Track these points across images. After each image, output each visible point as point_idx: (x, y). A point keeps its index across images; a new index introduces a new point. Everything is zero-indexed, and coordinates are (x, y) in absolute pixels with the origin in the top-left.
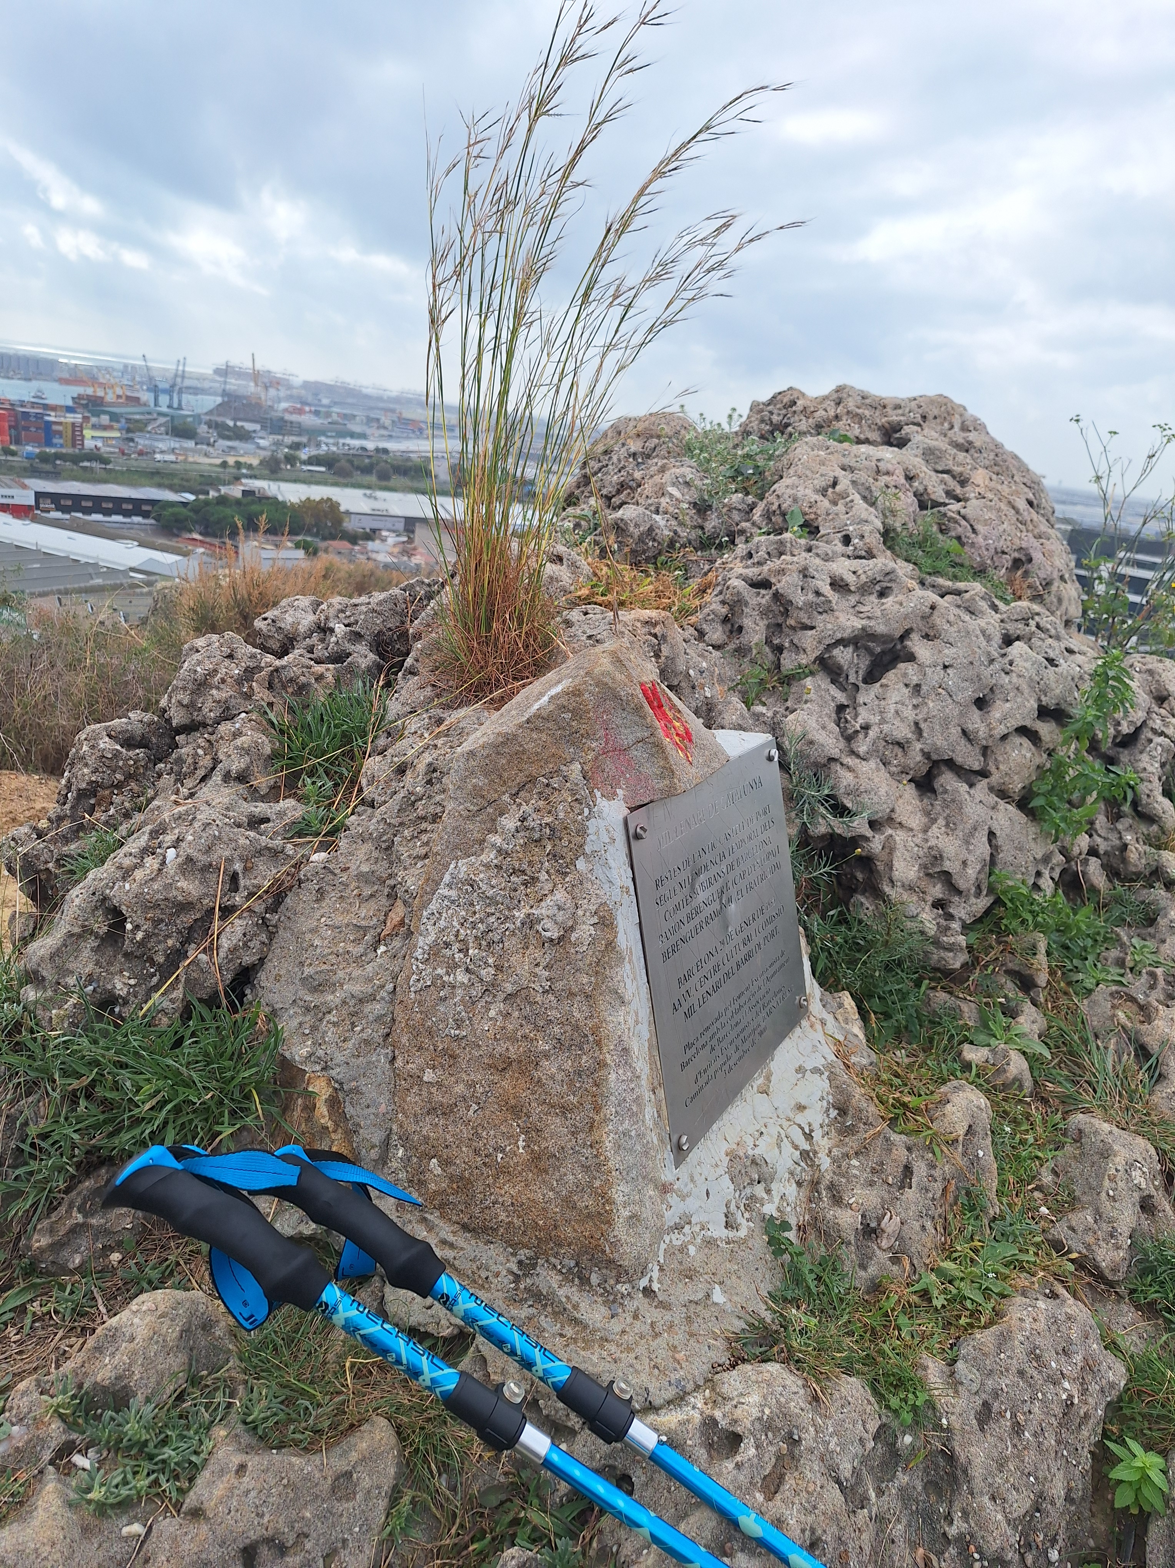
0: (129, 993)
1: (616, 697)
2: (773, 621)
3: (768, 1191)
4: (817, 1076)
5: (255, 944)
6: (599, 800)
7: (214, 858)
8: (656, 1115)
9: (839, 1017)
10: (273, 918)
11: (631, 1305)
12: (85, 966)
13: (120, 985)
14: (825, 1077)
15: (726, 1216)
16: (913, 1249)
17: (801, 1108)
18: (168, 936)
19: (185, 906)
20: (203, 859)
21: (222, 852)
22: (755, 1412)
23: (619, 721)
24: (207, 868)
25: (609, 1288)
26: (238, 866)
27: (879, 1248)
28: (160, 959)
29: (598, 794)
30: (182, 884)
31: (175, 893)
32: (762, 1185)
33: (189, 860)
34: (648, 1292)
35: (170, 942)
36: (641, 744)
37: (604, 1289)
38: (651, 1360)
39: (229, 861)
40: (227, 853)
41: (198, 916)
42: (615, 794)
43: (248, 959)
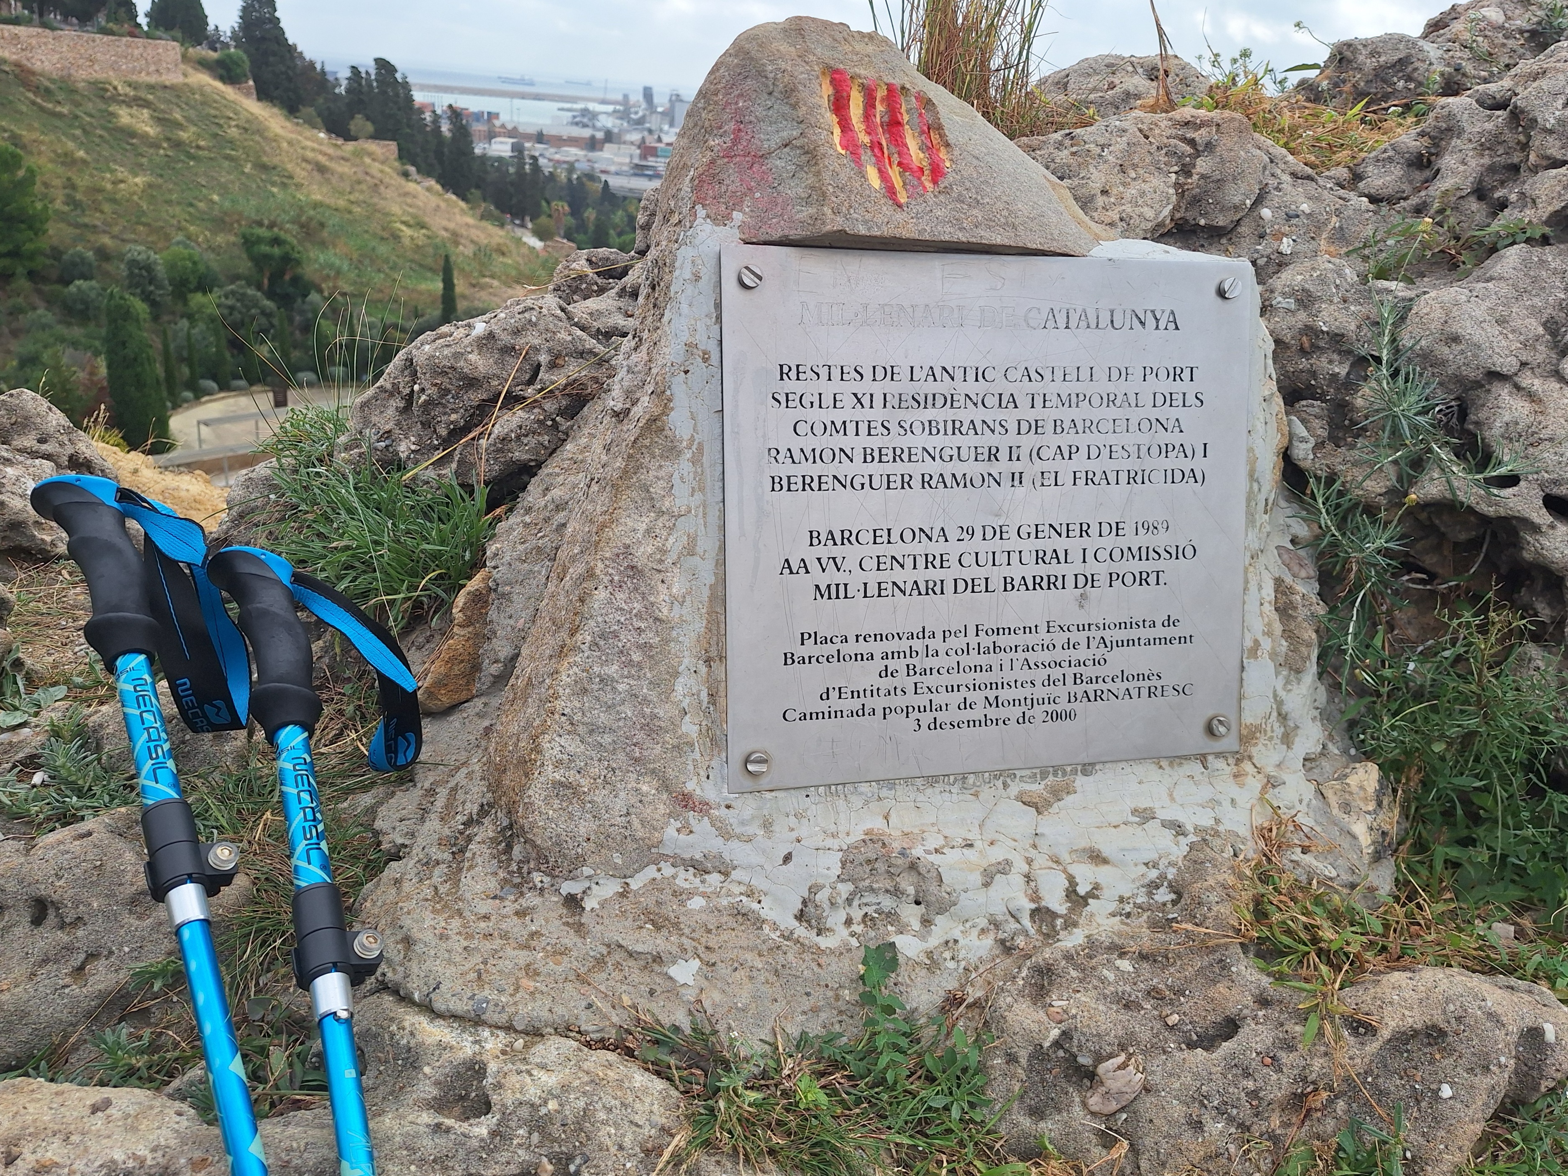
0: (408, 458)
1: (761, 74)
2: (1502, 160)
3: (926, 922)
4: (1169, 834)
5: (531, 441)
6: (699, 221)
7: (520, 342)
8: (704, 695)
9: (1329, 794)
10: (564, 424)
11: (531, 899)
12: (387, 423)
13: (404, 448)
14: (1184, 841)
15: (805, 903)
16: (1148, 1141)
17: (1097, 858)
18: (454, 411)
19: (471, 382)
20: (506, 339)
21: (533, 339)
22: (533, 1093)
23: (760, 112)
24: (509, 350)
25: (525, 870)
26: (544, 358)
27: (1084, 1104)
28: (444, 432)
29: (701, 212)
30: (473, 357)
31: (462, 363)
32: (922, 909)
33: (491, 336)
34: (573, 902)
35: (454, 417)
36: (787, 150)
37: (520, 868)
38: (485, 962)
39: (536, 349)
40: (536, 342)
41: (485, 397)
42: (728, 217)
43: (519, 454)
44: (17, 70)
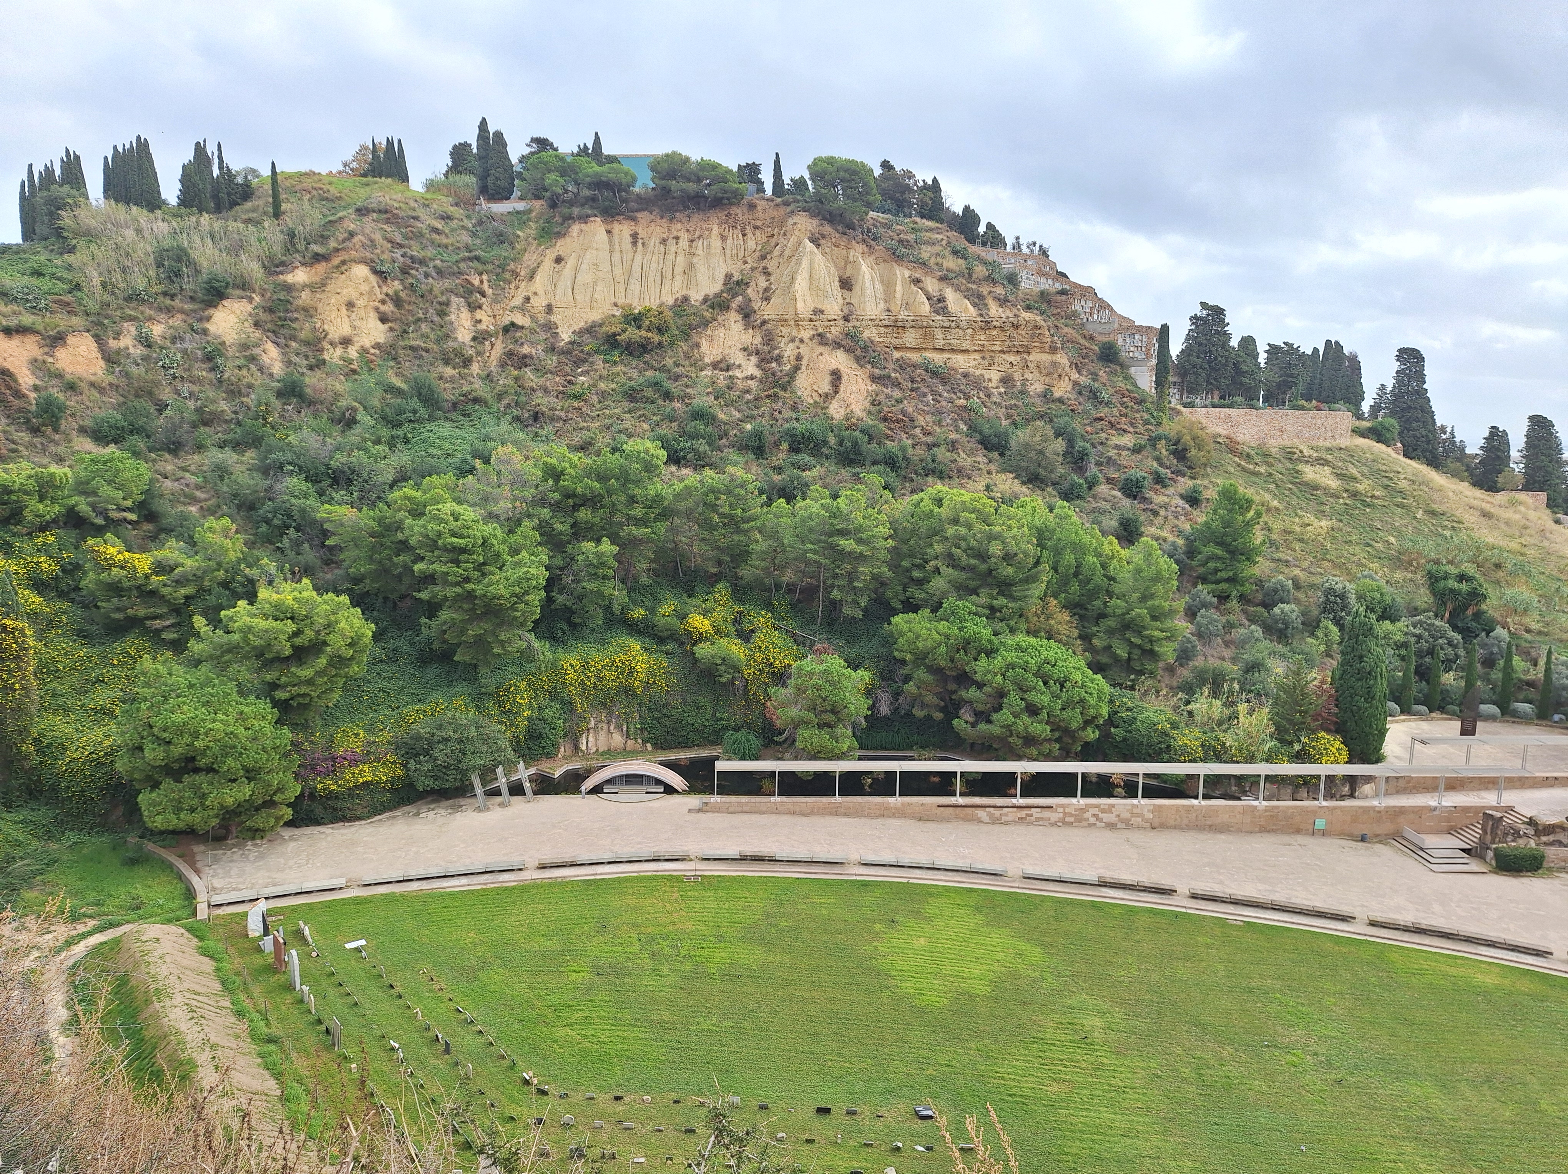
44: (1228, 442)
